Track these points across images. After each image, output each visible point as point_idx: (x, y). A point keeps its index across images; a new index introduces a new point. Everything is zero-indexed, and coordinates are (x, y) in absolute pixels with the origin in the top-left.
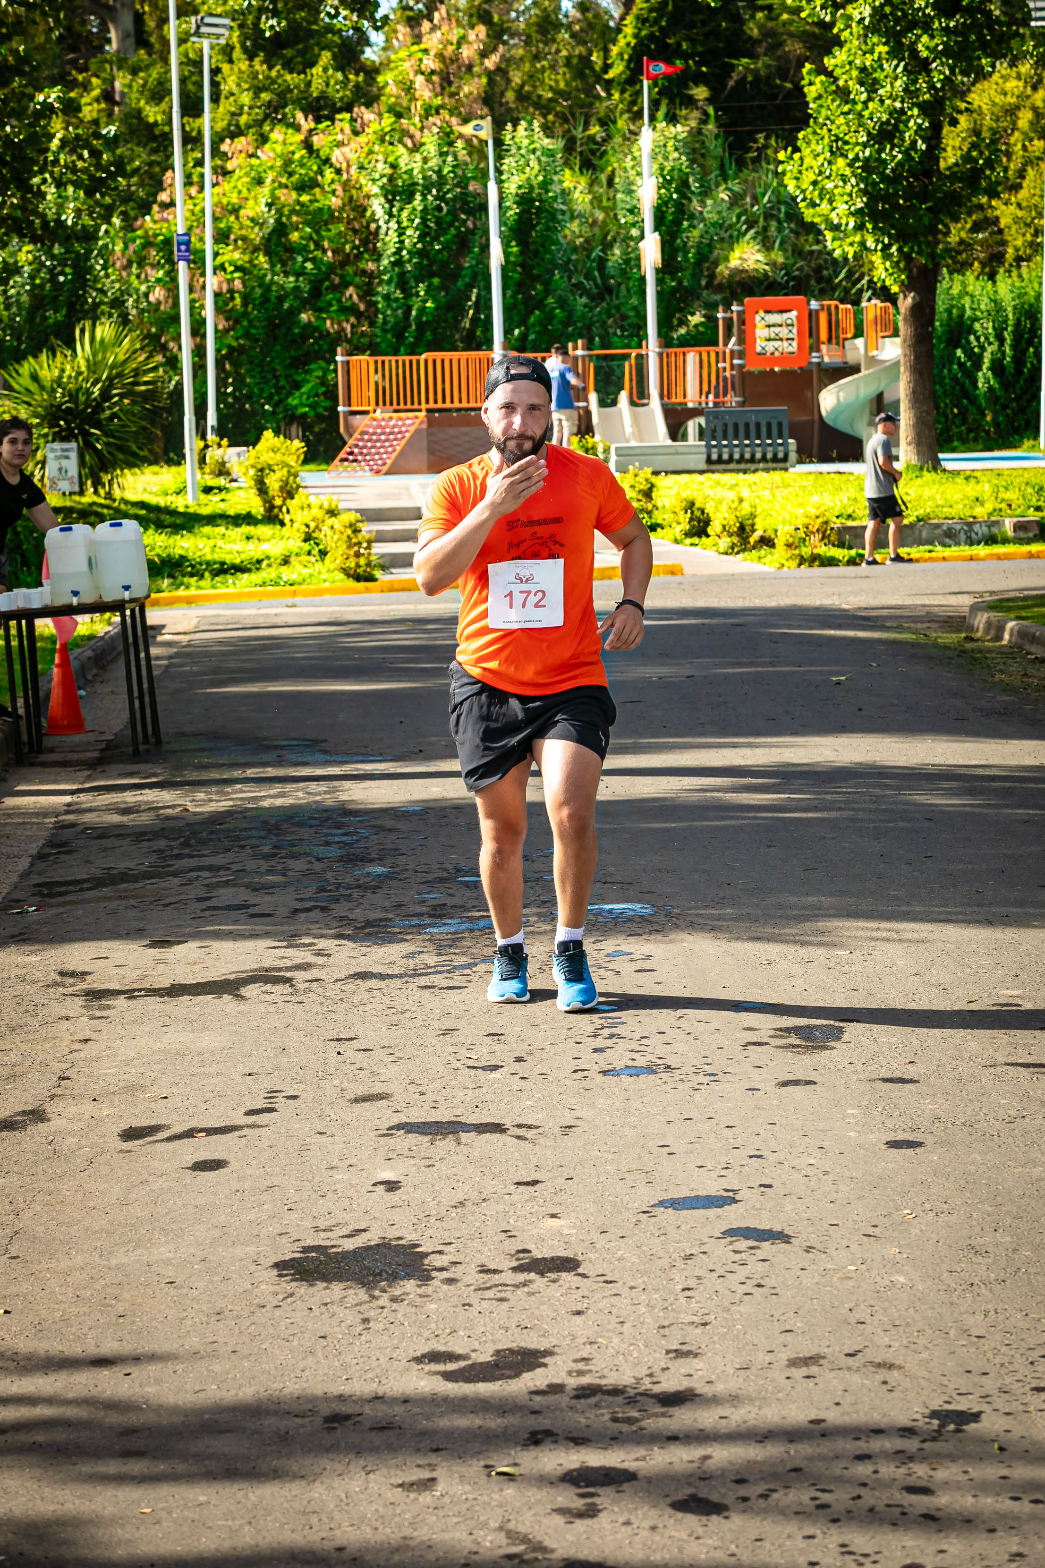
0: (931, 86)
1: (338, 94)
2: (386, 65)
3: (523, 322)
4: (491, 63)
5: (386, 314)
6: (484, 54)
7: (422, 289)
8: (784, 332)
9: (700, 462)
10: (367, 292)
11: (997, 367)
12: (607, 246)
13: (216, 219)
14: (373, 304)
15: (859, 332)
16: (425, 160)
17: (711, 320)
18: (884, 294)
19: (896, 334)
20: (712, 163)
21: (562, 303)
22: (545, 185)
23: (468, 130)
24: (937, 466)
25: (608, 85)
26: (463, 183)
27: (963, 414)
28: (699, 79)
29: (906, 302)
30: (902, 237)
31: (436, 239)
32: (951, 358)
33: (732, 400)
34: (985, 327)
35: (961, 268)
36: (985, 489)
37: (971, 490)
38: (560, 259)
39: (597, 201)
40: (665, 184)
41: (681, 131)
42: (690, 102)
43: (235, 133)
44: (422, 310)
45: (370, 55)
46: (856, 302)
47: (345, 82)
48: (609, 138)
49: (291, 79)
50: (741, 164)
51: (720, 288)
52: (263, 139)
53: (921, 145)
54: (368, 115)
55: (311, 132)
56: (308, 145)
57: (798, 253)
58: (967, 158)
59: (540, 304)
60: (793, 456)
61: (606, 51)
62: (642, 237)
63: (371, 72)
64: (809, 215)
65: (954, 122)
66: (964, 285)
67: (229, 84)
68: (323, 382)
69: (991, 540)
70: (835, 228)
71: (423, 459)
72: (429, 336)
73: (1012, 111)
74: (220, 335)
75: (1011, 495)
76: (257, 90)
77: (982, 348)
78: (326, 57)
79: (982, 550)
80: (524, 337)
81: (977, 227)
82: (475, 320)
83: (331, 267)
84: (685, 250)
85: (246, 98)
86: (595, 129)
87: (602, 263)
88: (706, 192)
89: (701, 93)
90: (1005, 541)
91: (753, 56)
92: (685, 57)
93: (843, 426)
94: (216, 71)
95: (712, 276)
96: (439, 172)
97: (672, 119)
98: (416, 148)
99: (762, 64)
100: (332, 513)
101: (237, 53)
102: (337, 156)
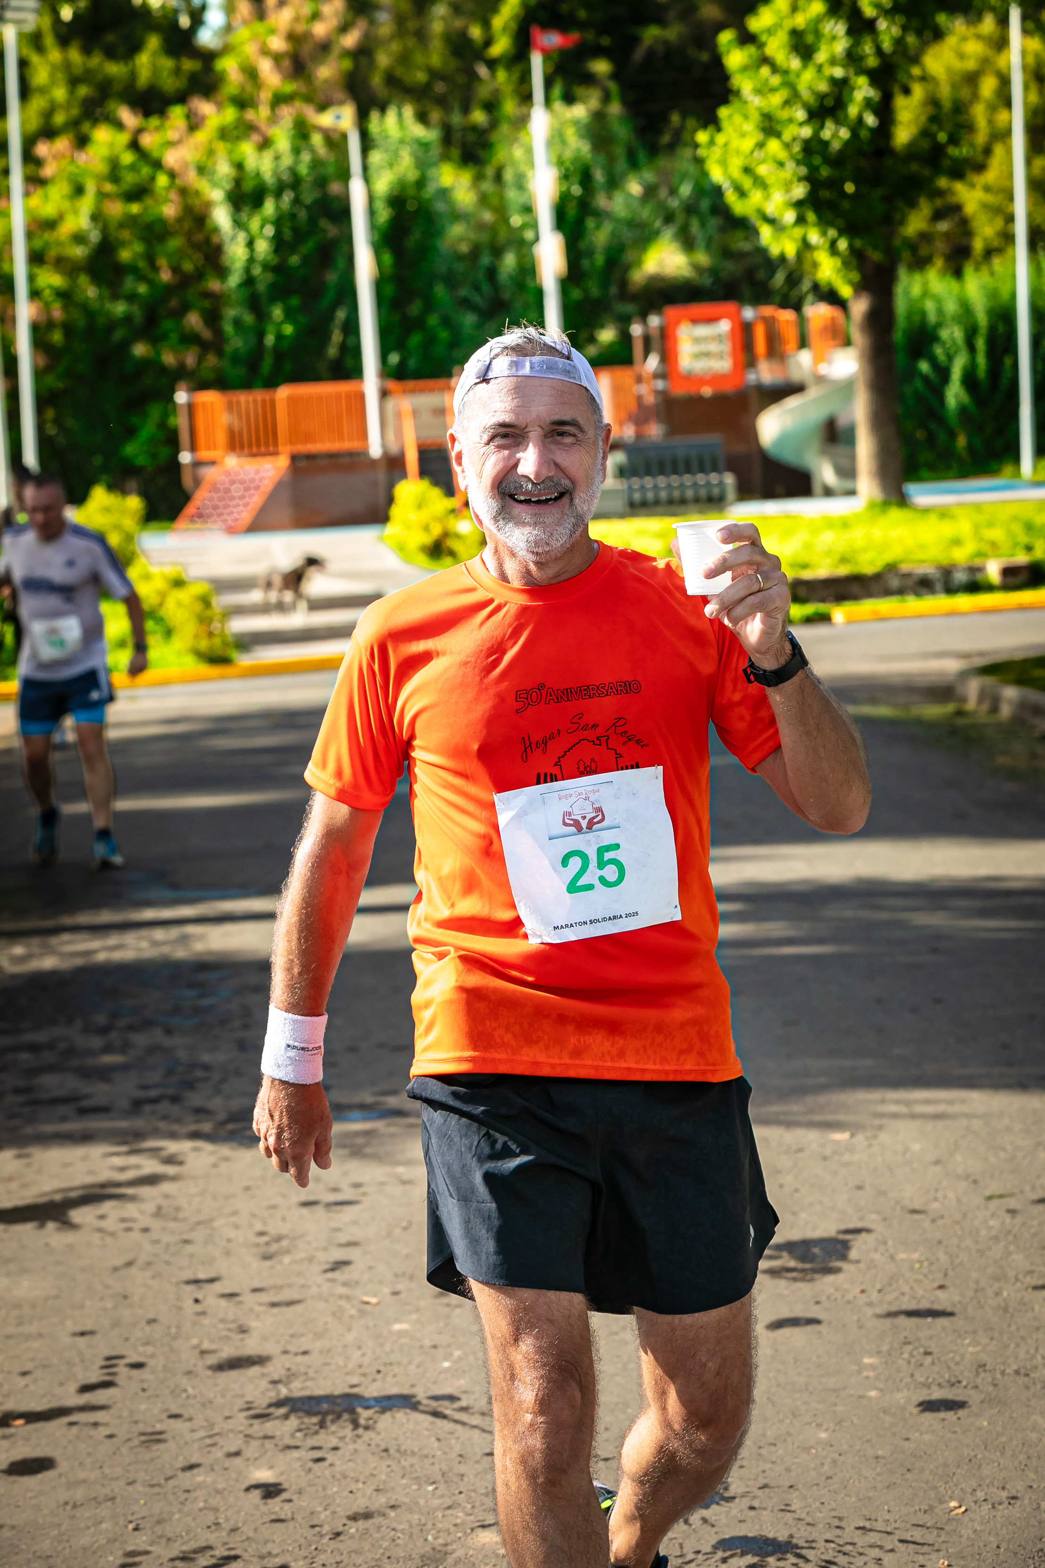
0: (879, 51)
1: (170, 84)
2: (226, 50)
3: (400, 346)
4: (350, 40)
5: (236, 342)
6: (344, 29)
7: (277, 312)
8: (713, 347)
9: (618, 504)
10: (213, 318)
11: (970, 381)
12: (497, 252)
13: (30, 235)
14: (218, 333)
15: (803, 343)
16: (277, 158)
17: (625, 338)
18: (831, 297)
19: (847, 342)
20: (620, 152)
21: (447, 322)
22: (421, 183)
23: (326, 119)
24: (902, 501)
25: (492, 64)
26: (321, 183)
27: (931, 439)
28: (598, 52)
29: (860, 307)
30: (849, 229)
31: (293, 250)
32: (912, 372)
33: (655, 431)
34: (953, 334)
35: (920, 263)
36: (964, 526)
37: (947, 529)
38: (442, 268)
39: (483, 200)
40: (565, 177)
41: (579, 112)
42: (589, 79)
43: (48, 133)
44: (280, 337)
45: (206, 37)
46: (797, 307)
47: (177, 71)
48: (494, 124)
49: (114, 69)
50: (653, 150)
51: (633, 298)
52: (82, 142)
53: (870, 120)
54: (205, 108)
55: (139, 131)
56: (134, 145)
57: (727, 253)
58: (925, 133)
59: (419, 324)
60: (731, 494)
61: (486, 24)
62: (537, 239)
63: (208, 57)
64: (738, 207)
65: (907, 91)
66: (925, 284)
67: (41, 75)
68: (163, 425)
69: (975, 586)
70: (771, 221)
71: (285, 513)
72: (288, 367)
73: (972, 79)
74: (38, 375)
75: (996, 534)
76: (74, 82)
77: (950, 358)
78: (153, 42)
79: (964, 602)
80: (402, 365)
81: (938, 215)
82: (343, 348)
83: (169, 290)
84: (590, 253)
85: (60, 94)
86: (479, 117)
87: (492, 273)
88: (614, 183)
89: (601, 67)
90: (989, 588)
91: (662, 22)
92: (581, 26)
93: (789, 456)
94: (23, 64)
95: (623, 283)
96: (293, 171)
97: (569, 99)
98: (265, 144)
99: (673, 33)
100: (178, 583)
101: (49, 41)
102: (171, 158)
